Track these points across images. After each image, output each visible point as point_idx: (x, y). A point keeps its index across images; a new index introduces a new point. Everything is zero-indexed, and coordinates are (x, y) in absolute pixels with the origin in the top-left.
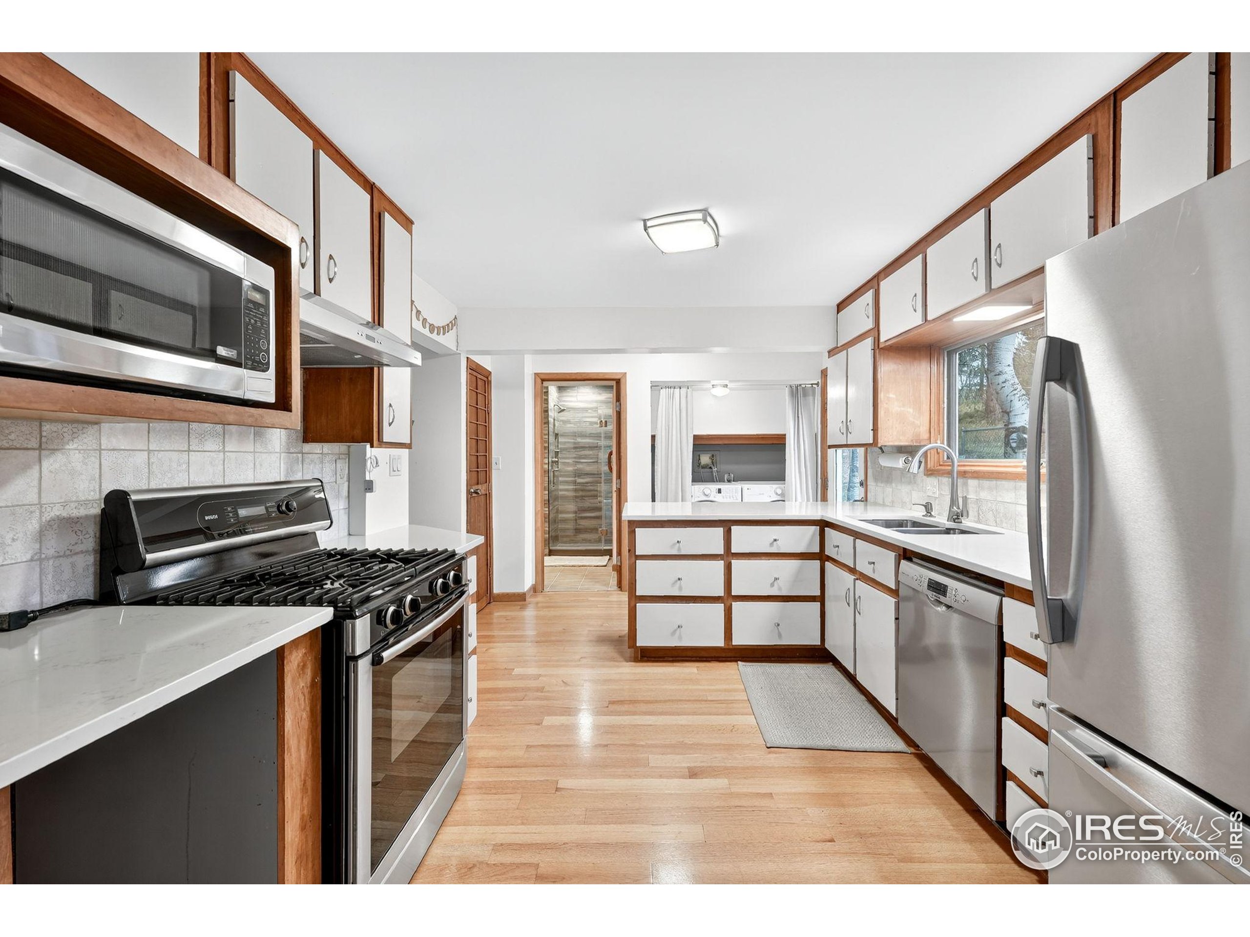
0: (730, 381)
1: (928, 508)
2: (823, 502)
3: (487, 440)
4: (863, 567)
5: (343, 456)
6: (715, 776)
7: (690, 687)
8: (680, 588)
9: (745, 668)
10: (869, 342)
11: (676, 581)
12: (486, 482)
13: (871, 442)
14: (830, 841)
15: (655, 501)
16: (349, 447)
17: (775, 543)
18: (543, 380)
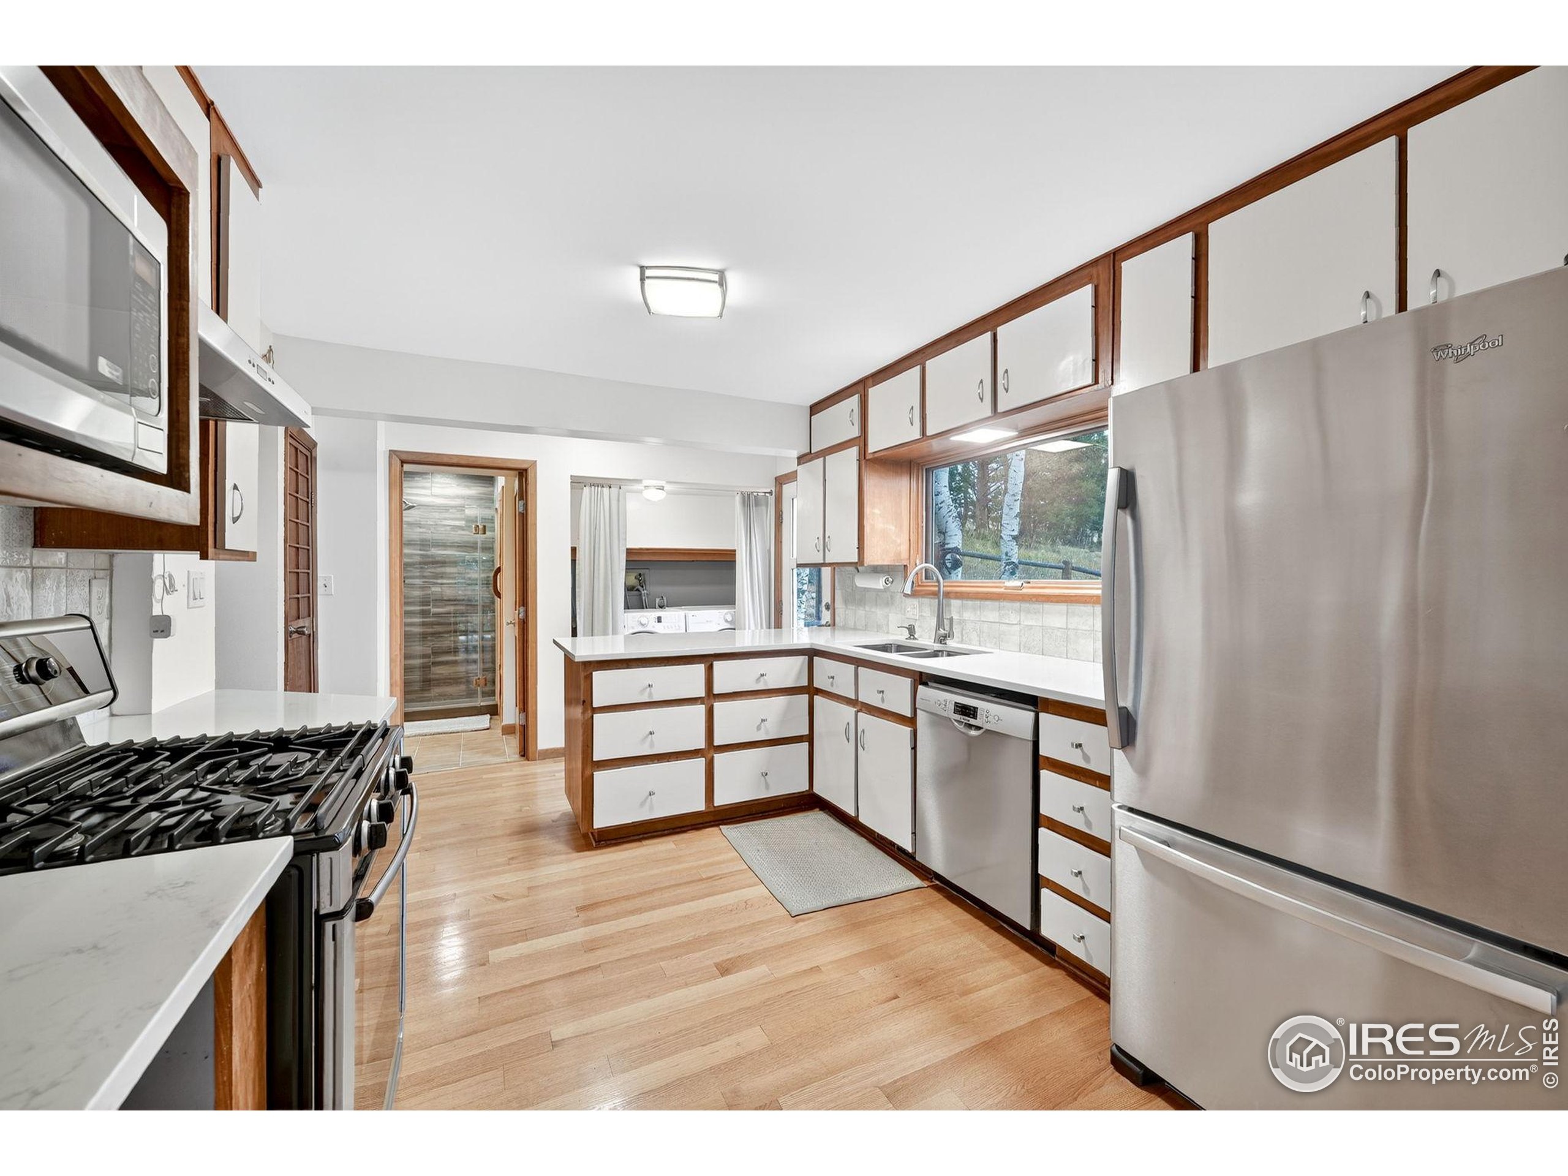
0: (668, 482)
1: (911, 630)
2: (777, 630)
3: (310, 548)
4: (868, 696)
5: (101, 574)
6: (750, 966)
7: (677, 867)
8: (652, 745)
9: (729, 831)
10: (853, 452)
11: (648, 736)
12: (309, 616)
13: (856, 561)
14: (895, 998)
15: (576, 636)
16: (112, 556)
17: (762, 678)
18: (403, 462)
